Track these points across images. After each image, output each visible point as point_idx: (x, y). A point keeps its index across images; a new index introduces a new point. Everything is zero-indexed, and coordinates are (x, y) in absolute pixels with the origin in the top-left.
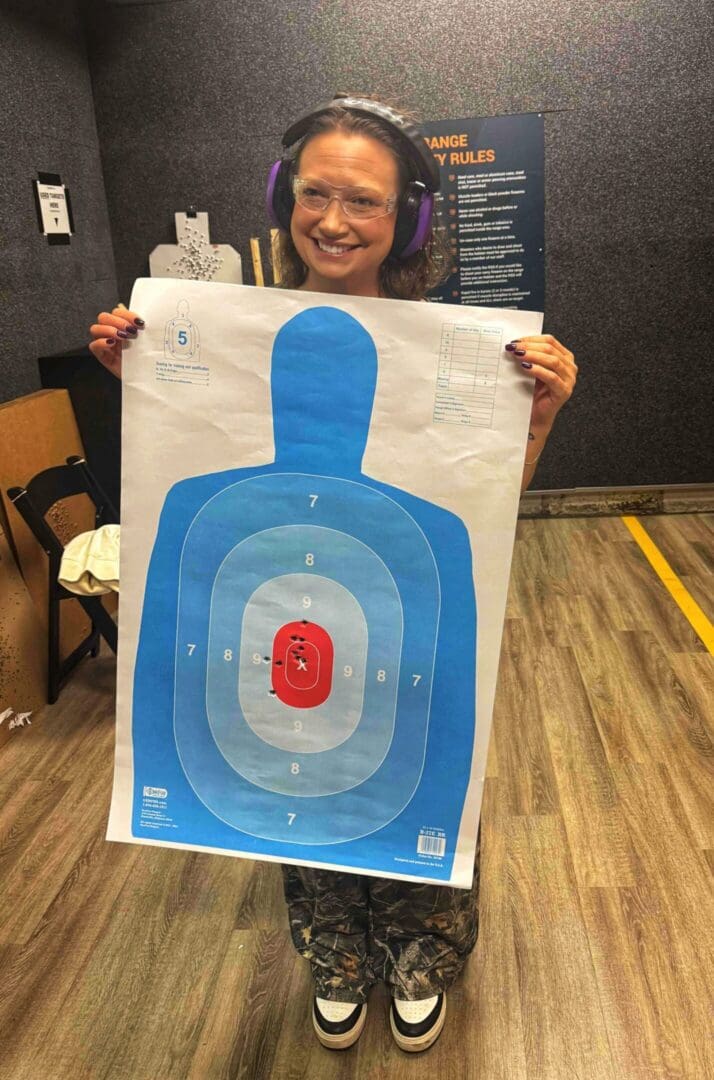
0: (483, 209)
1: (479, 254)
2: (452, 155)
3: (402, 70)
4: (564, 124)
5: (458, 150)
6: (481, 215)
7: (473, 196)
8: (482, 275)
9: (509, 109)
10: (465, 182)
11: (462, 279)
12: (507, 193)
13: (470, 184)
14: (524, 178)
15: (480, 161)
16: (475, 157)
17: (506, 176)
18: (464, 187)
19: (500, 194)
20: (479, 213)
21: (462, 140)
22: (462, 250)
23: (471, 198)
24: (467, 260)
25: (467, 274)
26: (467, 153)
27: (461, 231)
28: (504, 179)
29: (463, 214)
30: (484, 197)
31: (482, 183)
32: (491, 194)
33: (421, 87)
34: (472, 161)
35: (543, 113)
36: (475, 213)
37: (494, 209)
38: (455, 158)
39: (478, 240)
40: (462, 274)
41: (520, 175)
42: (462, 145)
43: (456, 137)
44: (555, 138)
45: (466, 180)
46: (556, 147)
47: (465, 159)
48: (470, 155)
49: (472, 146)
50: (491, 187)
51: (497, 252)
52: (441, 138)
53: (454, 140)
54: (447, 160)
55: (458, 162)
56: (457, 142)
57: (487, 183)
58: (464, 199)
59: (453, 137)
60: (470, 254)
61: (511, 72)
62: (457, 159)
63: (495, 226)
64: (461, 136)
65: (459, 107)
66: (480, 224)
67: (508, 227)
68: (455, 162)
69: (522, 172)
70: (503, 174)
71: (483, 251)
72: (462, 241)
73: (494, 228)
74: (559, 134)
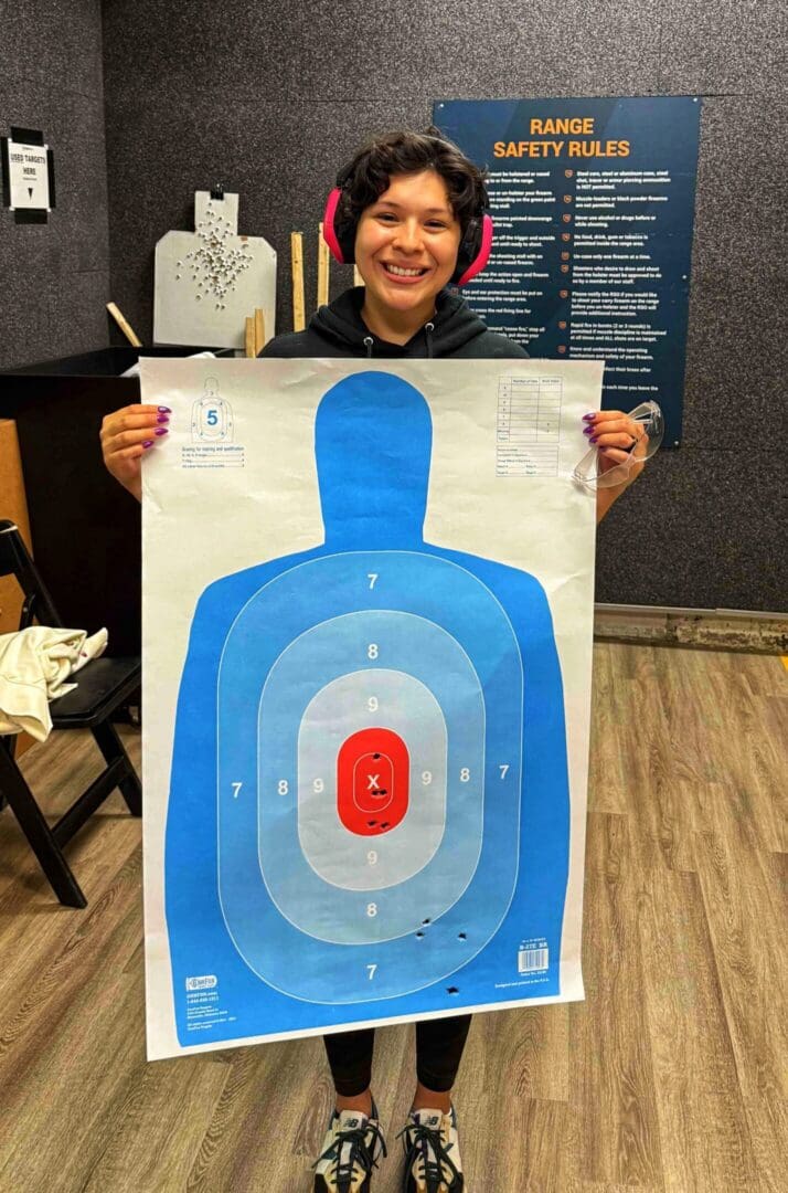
0: (608, 218)
1: (599, 276)
2: (572, 143)
3: (513, 27)
4: (728, 113)
5: (581, 138)
6: (606, 225)
7: (596, 199)
8: (601, 304)
9: (654, 88)
10: (584, 180)
11: (573, 307)
12: (643, 199)
13: (593, 184)
14: (668, 180)
15: (609, 154)
16: (603, 149)
17: (643, 177)
18: (584, 187)
19: (632, 199)
20: (602, 222)
21: (586, 126)
22: (576, 268)
23: (593, 202)
24: (581, 281)
25: (580, 300)
26: (593, 143)
27: (576, 244)
28: (640, 181)
29: (581, 221)
30: (611, 202)
31: (608, 183)
32: (620, 199)
33: (537, 52)
34: (598, 154)
35: (700, 96)
36: (597, 221)
37: (624, 218)
38: (575, 148)
39: (599, 257)
40: (574, 300)
41: (663, 177)
42: (586, 132)
43: (579, 121)
44: (714, 130)
45: (588, 177)
46: (715, 142)
47: (588, 151)
48: (596, 146)
49: (600, 134)
50: (622, 189)
51: (624, 275)
52: (559, 121)
53: (576, 124)
54: (565, 150)
55: (579, 154)
56: (579, 128)
57: (616, 184)
58: (583, 203)
59: (574, 120)
60: (586, 275)
61: (660, 40)
62: (577, 150)
63: (624, 240)
64: (586, 120)
65: (586, 82)
66: (604, 237)
67: (641, 244)
68: (575, 153)
69: (666, 173)
70: (640, 174)
71: (604, 272)
72: (577, 257)
73: (622, 244)
74: (720, 126)
